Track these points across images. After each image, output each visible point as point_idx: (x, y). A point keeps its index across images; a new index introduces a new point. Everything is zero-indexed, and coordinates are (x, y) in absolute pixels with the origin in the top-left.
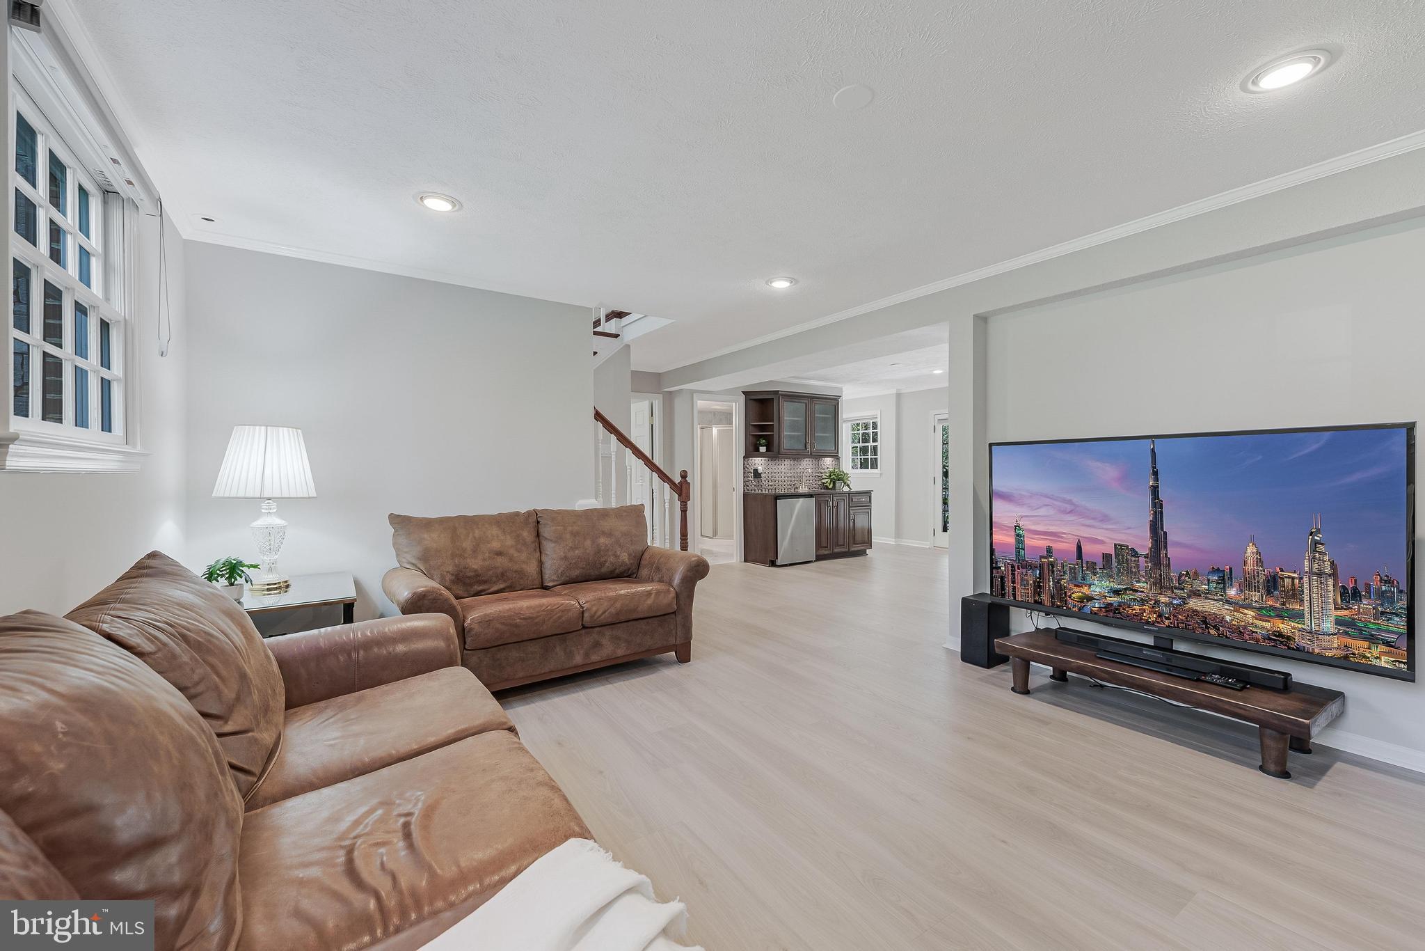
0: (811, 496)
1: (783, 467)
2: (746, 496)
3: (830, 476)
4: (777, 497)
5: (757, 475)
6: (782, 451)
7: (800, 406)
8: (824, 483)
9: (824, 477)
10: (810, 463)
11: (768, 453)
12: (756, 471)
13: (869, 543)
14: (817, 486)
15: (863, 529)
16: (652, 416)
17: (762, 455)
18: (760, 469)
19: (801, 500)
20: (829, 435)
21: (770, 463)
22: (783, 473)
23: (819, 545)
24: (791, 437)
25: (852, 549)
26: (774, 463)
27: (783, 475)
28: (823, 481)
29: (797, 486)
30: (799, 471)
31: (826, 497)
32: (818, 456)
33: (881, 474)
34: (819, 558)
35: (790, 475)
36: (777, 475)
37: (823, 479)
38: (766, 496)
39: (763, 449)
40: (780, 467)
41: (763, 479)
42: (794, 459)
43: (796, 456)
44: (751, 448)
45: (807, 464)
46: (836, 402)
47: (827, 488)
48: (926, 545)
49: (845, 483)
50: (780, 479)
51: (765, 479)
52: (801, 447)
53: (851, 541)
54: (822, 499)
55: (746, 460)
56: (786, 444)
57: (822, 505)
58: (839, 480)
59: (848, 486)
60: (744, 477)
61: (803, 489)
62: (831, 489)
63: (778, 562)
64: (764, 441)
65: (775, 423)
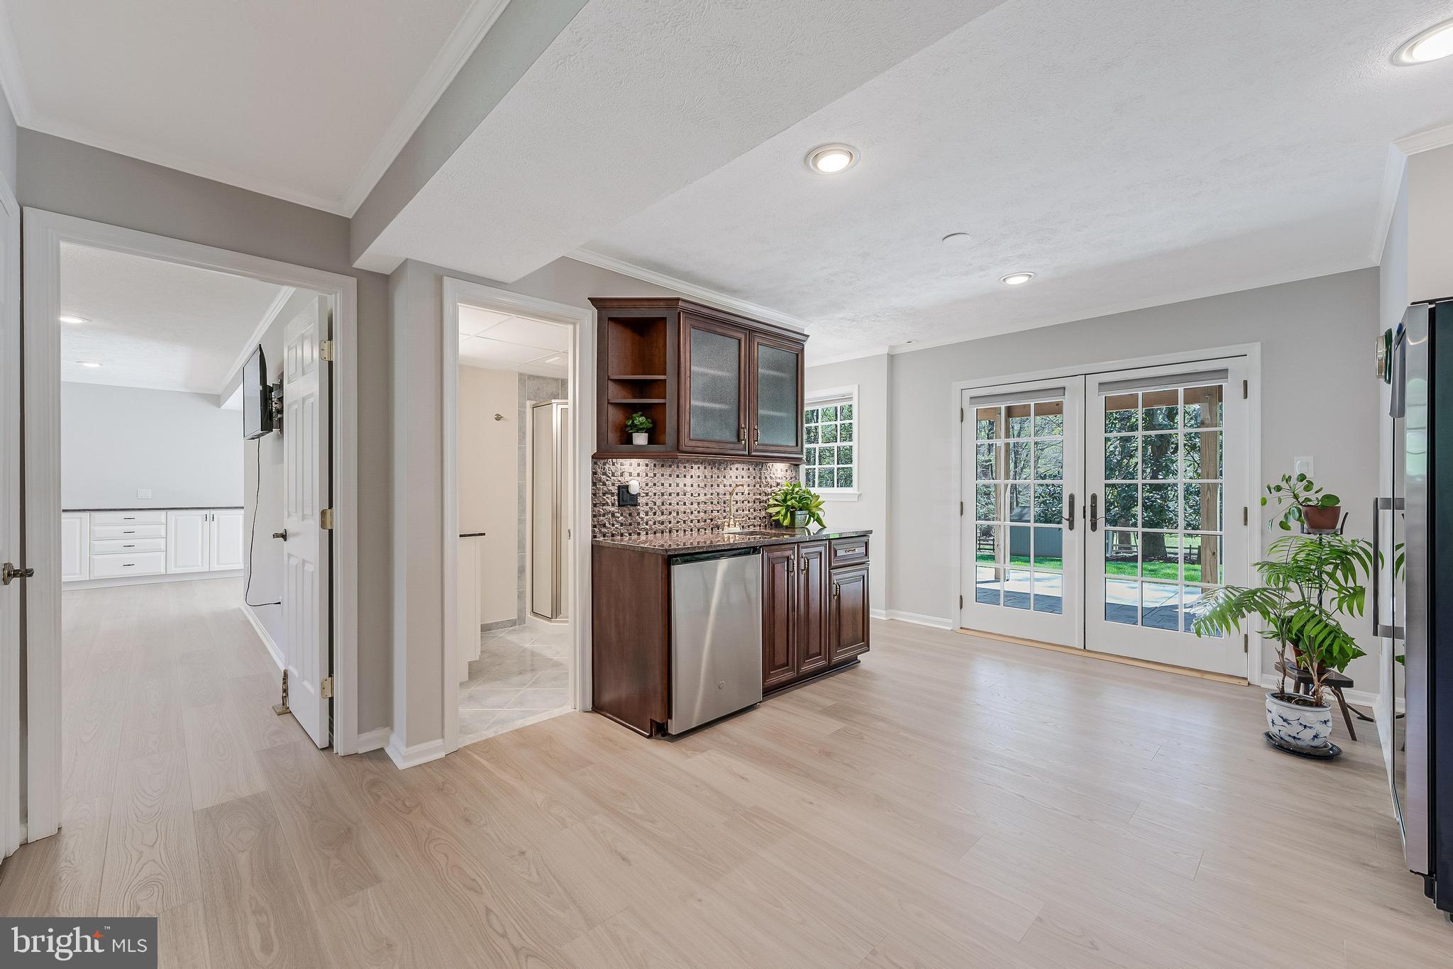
0: (754, 550)
1: (688, 481)
2: (596, 549)
3: (785, 500)
4: (670, 559)
5: (626, 498)
6: (686, 443)
7: (727, 348)
8: (770, 515)
9: (772, 502)
10: (745, 473)
11: (655, 447)
12: (623, 490)
13: (863, 639)
14: (757, 522)
15: (854, 613)
16: (330, 338)
17: (638, 453)
18: (635, 487)
19: (723, 564)
20: (787, 415)
21: (658, 471)
22: (688, 495)
23: (770, 664)
24: (706, 413)
25: (836, 659)
26: (667, 471)
27: (687, 499)
28: (772, 510)
29: (720, 522)
30: (721, 490)
31: (785, 550)
32: (758, 460)
33: (859, 496)
34: (770, 691)
35: (702, 498)
36: (674, 500)
37: (770, 506)
38: (643, 553)
39: (640, 439)
40: (681, 481)
41: (642, 509)
42: (713, 464)
43: (716, 457)
44: (612, 436)
45: (737, 475)
46: (799, 347)
47: (778, 524)
48: (946, 624)
49: (812, 515)
50: (682, 508)
51: (647, 508)
52: (729, 435)
53: (834, 642)
54: (778, 554)
55: (601, 462)
56: (696, 430)
57: (778, 567)
58: (801, 510)
59: (819, 521)
60: (595, 505)
61: (731, 533)
62: (787, 527)
63: (674, 728)
64: (642, 419)
65: (670, 378)
